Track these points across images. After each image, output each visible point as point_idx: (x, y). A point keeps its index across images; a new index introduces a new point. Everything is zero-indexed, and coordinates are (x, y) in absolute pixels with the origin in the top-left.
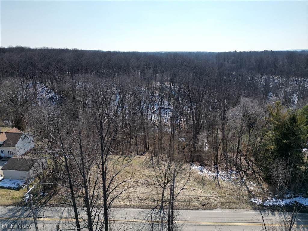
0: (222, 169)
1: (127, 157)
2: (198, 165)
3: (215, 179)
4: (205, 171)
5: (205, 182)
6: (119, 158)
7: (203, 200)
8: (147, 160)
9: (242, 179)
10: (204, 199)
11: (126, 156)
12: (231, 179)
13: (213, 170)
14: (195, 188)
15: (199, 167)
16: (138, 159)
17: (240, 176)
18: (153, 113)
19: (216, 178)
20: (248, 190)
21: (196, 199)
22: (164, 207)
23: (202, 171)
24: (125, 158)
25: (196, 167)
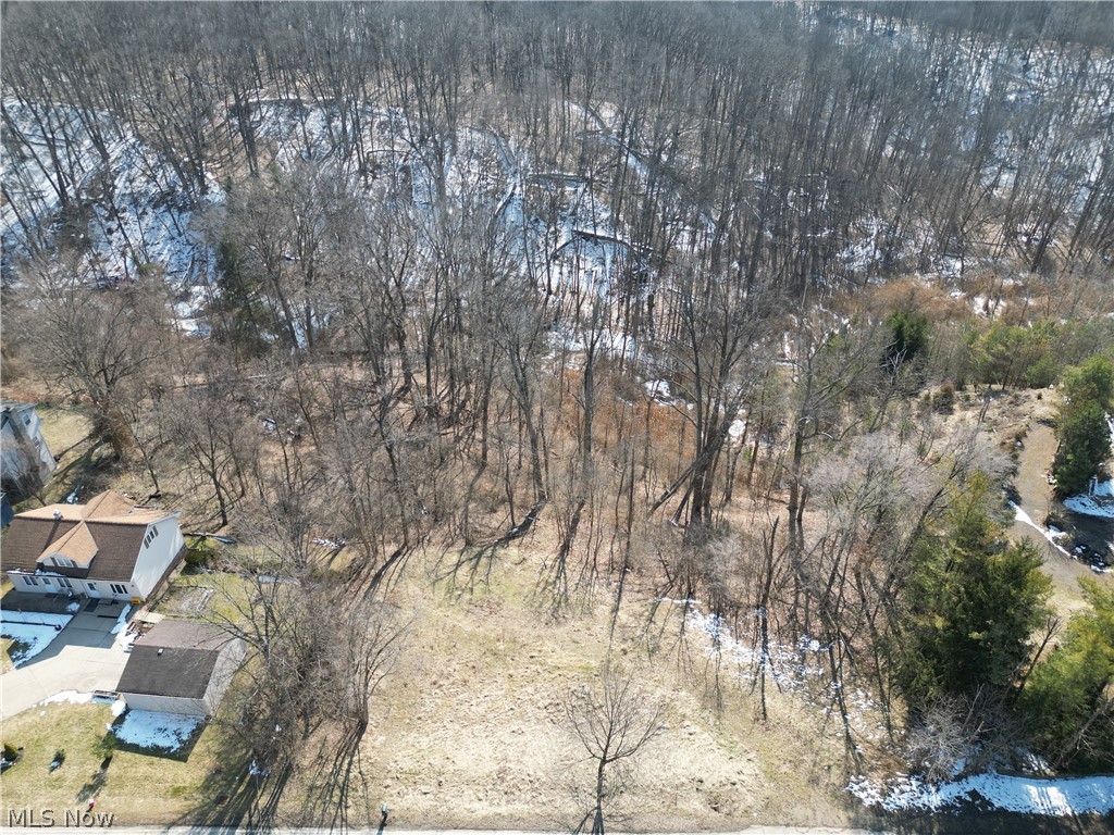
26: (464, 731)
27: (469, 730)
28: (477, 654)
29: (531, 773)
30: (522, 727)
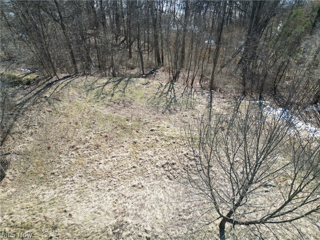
1: (123, 82)
6: (106, 83)
11: (120, 80)
15: (279, 111)
16: (145, 87)
24: (117, 85)
26: (89, 185)
27: (95, 184)
28: (110, 128)
30: (142, 182)
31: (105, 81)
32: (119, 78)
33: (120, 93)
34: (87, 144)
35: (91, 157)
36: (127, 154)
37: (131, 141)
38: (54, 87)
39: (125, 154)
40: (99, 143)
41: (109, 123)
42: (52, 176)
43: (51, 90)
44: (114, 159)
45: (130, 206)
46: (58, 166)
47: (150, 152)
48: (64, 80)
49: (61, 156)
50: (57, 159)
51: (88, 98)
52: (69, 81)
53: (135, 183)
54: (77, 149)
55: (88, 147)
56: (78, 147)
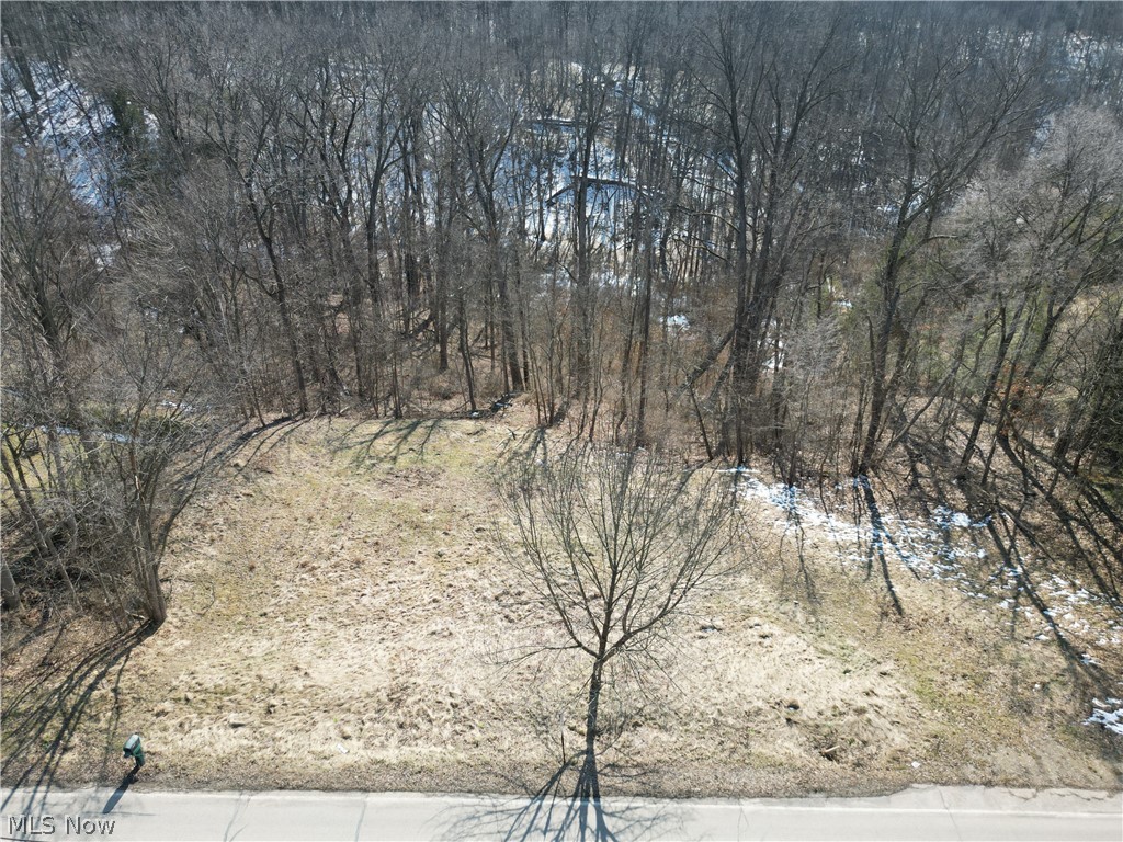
0: (897, 503)
2: (769, 478)
3: (870, 565)
4: (812, 516)
5: (818, 583)
6: (377, 436)
7: (820, 720)
8: (514, 445)
9: (1009, 563)
10: (829, 713)
12: (951, 563)
13: (849, 507)
14: (766, 629)
15: (775, 491)
16: (472, 440)
17: (997, 539)
18: (550, 204)
19: (874, 562)
20: (1060, 637)
21: (784, 712)
22: (602, 781)
23: (793, 517)
24: (405, 437)
25: (761, 486)
26: (341, 633)
27: (352, 630)
28: (385, 528)
29: (457, 691)
30: (450, 626)
31: (375, 427)
32: (409, 421)
33: (412, 455)
34: (334, 560)
35: (344, 585)
36: (422, 577)
37: (433, 551)
38: (255, 442)
39: (416, 578)
40: (362, 557)
41: (382, 517)
42: (262, 619)
43: (247, 451)
44: (392, 586)
45: (422, 664)
46: (273, 601)
47: (471, 573)
48: (275, 428)
49: (278, 583)
50: (270, 589)
51: (335, 468)
52: (287, 429)
53: (438, 628)
54: (314, 568)
55: (336, 566)
56: (315, 565)
